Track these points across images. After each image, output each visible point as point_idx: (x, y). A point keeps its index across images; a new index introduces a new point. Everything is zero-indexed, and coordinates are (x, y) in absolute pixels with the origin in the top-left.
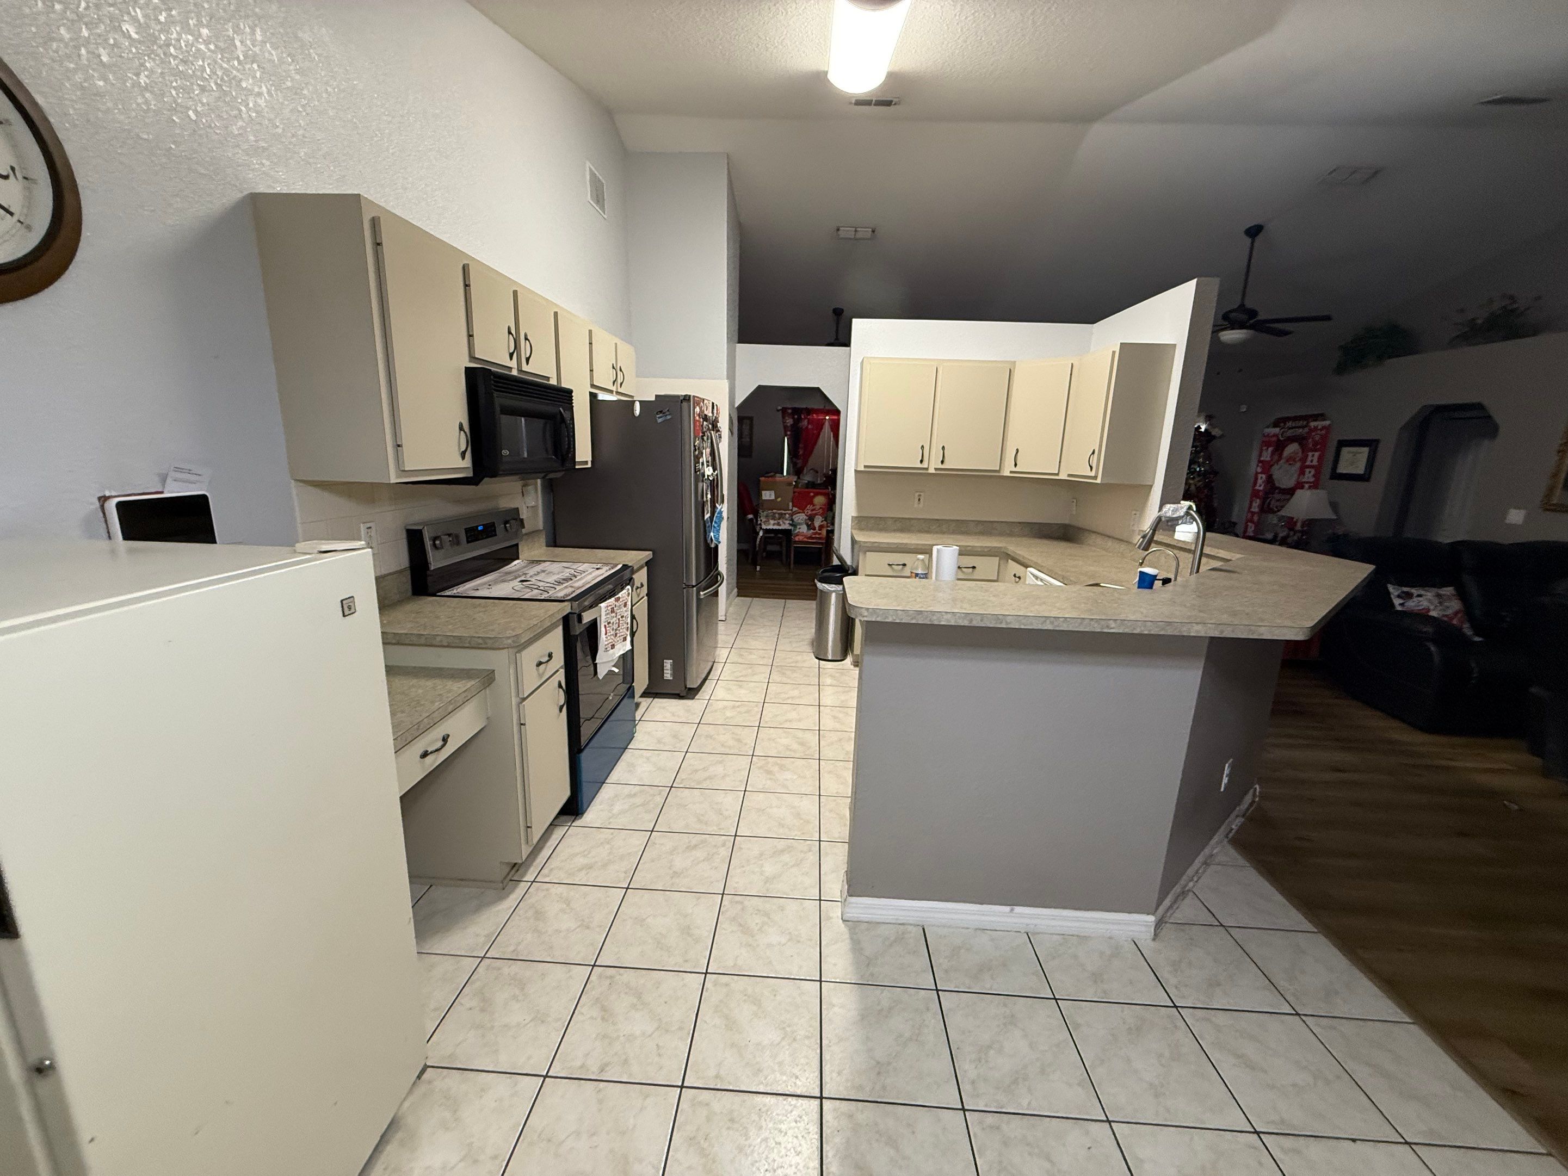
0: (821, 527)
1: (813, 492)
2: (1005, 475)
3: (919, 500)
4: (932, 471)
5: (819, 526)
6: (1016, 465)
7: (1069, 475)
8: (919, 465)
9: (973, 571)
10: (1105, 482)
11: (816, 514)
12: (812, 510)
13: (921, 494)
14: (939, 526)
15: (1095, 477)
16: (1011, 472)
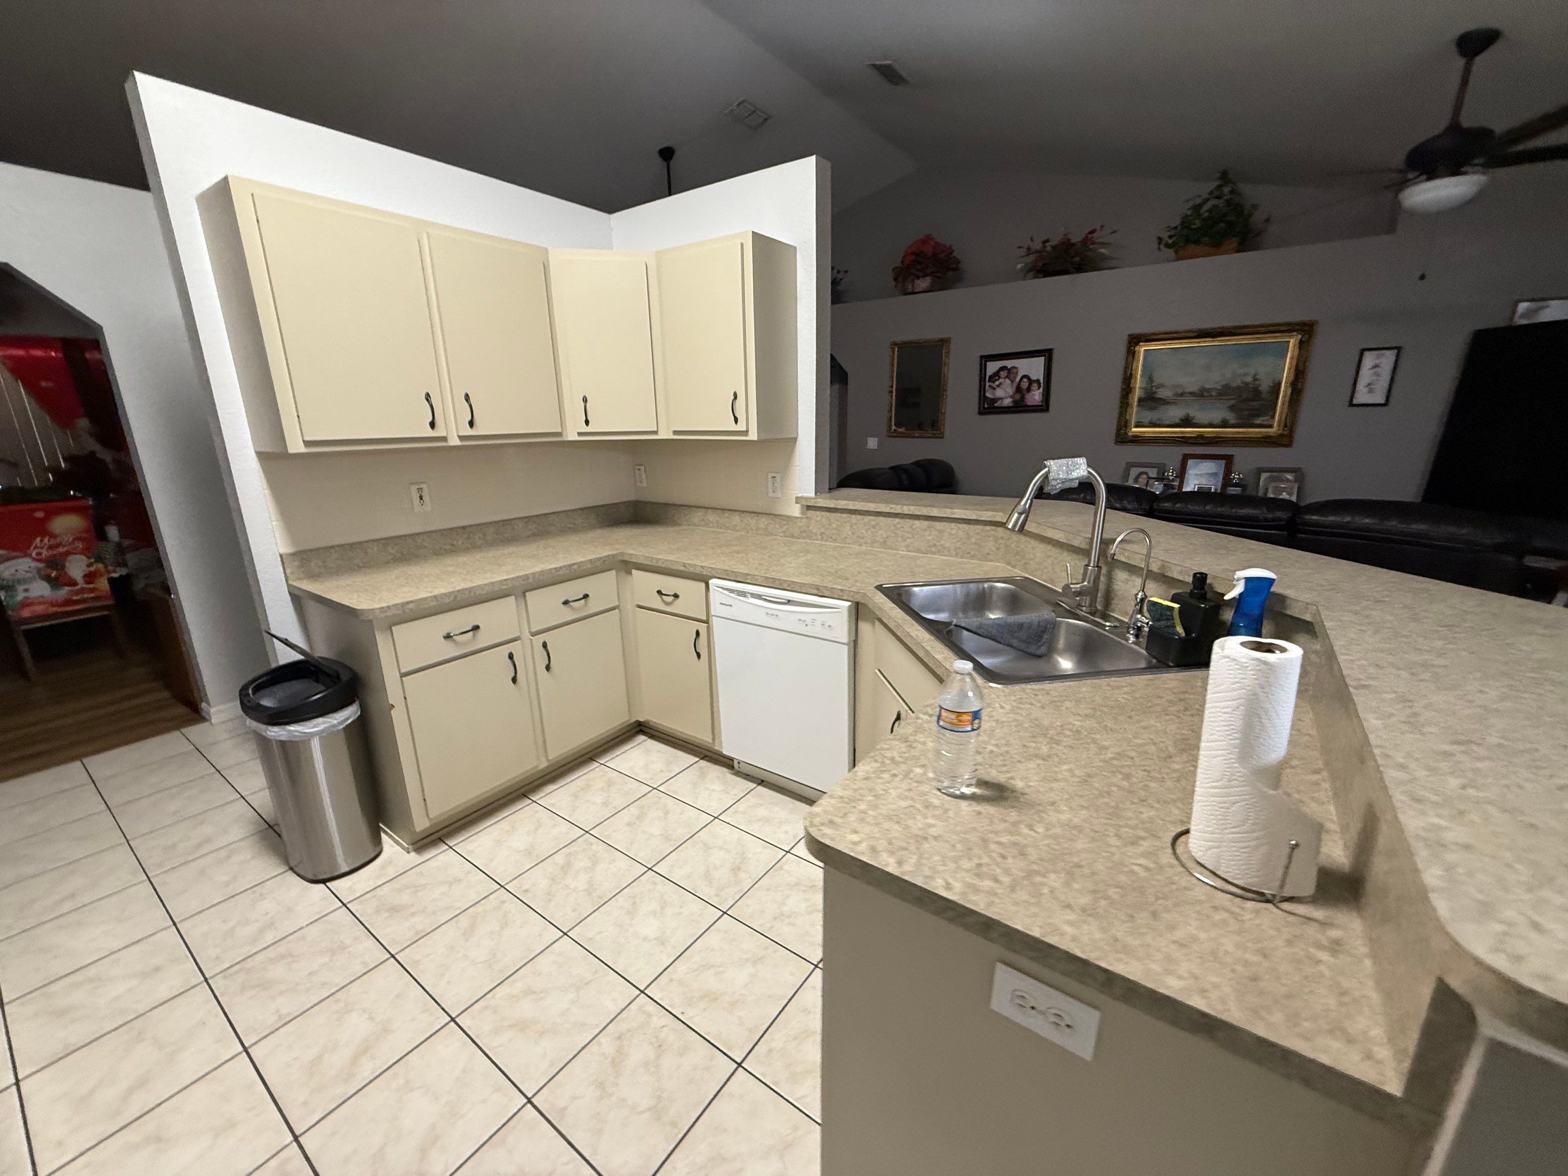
0: (90, 577)
1: (44, 510)
2: (570, 439)
3: (421, 498)
4: (454, 441)
5: (85, 576)
6: (587, 422)
7: (675, 433)
8: (430, 433)
9: (586, 602)
10: (763, 437)
11: (68, 553)
12: (51, 547)
13: (421, 486)
14: (469, 538)
15: (746, 433)
16: (580, 434)
